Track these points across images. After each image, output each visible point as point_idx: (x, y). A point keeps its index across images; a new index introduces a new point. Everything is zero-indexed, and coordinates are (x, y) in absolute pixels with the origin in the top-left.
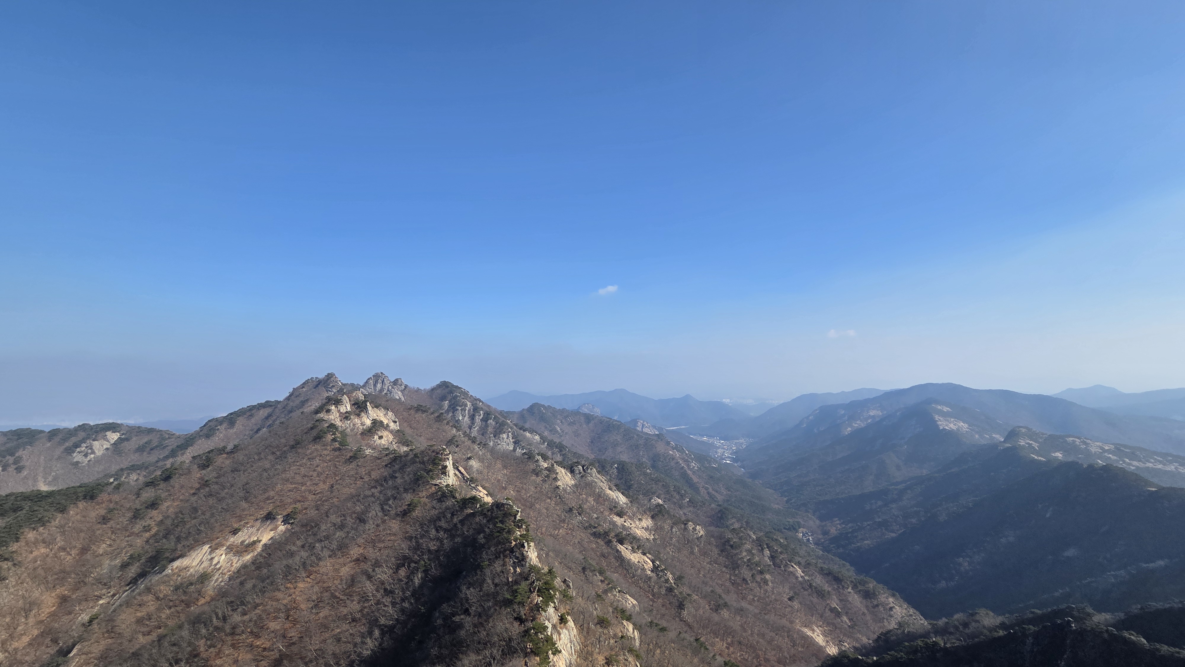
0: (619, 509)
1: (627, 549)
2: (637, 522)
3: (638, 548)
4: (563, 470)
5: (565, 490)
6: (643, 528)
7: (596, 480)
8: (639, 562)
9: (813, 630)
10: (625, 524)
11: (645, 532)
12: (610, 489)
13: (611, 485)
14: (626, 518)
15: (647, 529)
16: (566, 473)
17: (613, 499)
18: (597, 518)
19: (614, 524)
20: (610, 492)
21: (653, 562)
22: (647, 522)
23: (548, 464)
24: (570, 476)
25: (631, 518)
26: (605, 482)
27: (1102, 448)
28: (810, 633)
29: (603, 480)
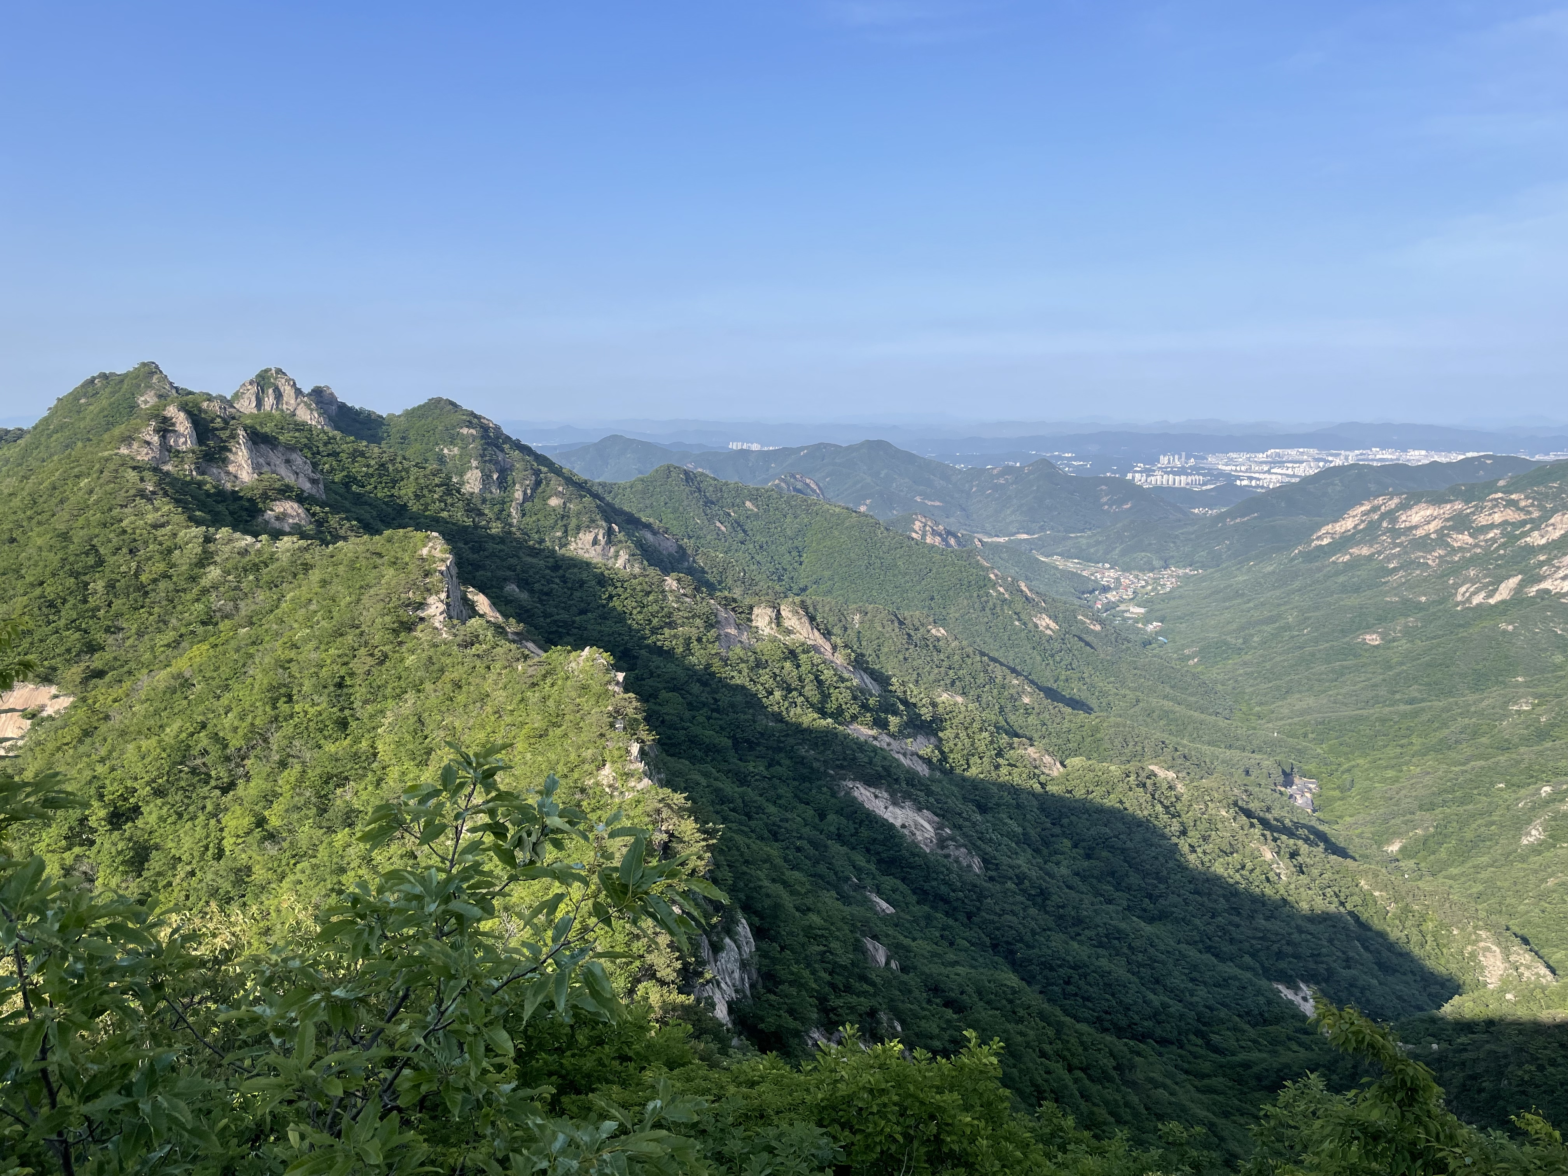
1: (876, 796)
8: (903, 826)
9: (1296, 989)
21: (939, 828)
28: (1287, 993)
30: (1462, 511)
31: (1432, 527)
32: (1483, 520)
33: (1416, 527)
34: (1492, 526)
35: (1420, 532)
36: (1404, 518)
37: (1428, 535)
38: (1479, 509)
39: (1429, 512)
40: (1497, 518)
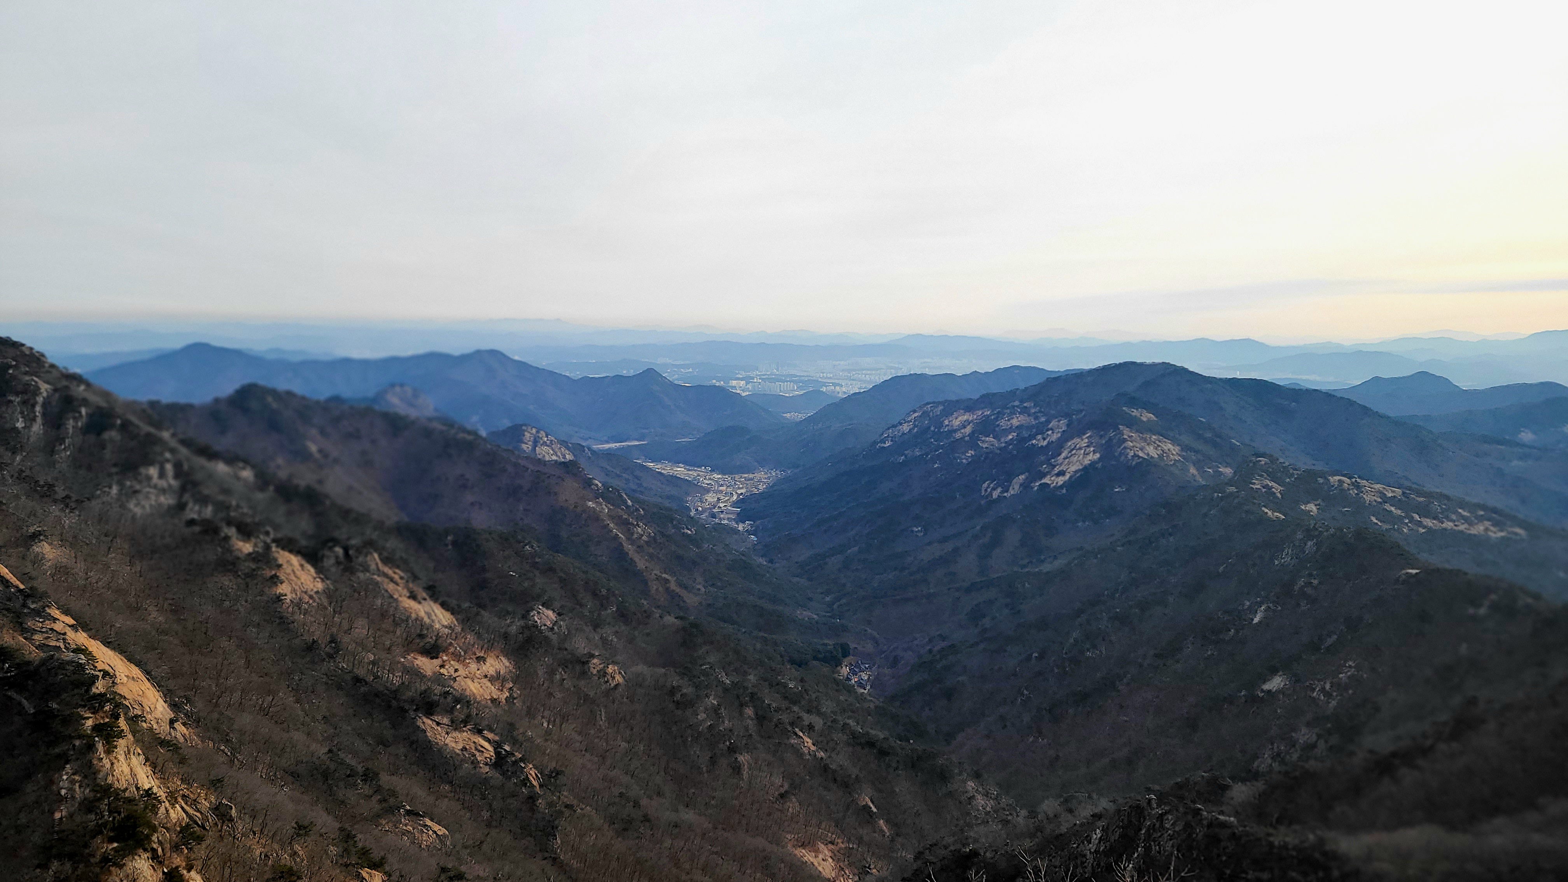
0: (431, 640)
1: (438, 724)
2: (473, 666)
3: (465, 722)
4: (295, 560)
5: (298, 604)
6: (486, 676)
7: (379, 579)
10: (442, 671)
11: (489, 684)
12: (413, 597)
13: (415, 589)
14: (445, 658)
15: (495, 679)
16: (302, 566)
17: (417, 619)
18: (374, 663)
19: (416, 673)
20: (412, 604)
21: (497, 746)
22: (496, 664)
23: (255, 545)
24: (312, 570)
25: (457, 657)
26: (399, 581)
27: (1382, 495)
29: (396, 577)
30: (988, 416)
31: (968, 430)
32: (1003, 423)
33: (955, 431)
34: (1011, 430)
35: (958, 435)
36: (946, 422)
37: (963, 438)
38: (1000, 415)
39: (965, 417)
40: (1015, 422)
